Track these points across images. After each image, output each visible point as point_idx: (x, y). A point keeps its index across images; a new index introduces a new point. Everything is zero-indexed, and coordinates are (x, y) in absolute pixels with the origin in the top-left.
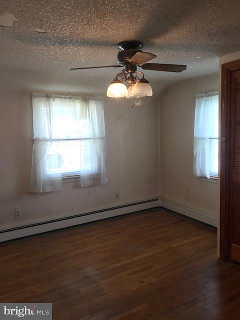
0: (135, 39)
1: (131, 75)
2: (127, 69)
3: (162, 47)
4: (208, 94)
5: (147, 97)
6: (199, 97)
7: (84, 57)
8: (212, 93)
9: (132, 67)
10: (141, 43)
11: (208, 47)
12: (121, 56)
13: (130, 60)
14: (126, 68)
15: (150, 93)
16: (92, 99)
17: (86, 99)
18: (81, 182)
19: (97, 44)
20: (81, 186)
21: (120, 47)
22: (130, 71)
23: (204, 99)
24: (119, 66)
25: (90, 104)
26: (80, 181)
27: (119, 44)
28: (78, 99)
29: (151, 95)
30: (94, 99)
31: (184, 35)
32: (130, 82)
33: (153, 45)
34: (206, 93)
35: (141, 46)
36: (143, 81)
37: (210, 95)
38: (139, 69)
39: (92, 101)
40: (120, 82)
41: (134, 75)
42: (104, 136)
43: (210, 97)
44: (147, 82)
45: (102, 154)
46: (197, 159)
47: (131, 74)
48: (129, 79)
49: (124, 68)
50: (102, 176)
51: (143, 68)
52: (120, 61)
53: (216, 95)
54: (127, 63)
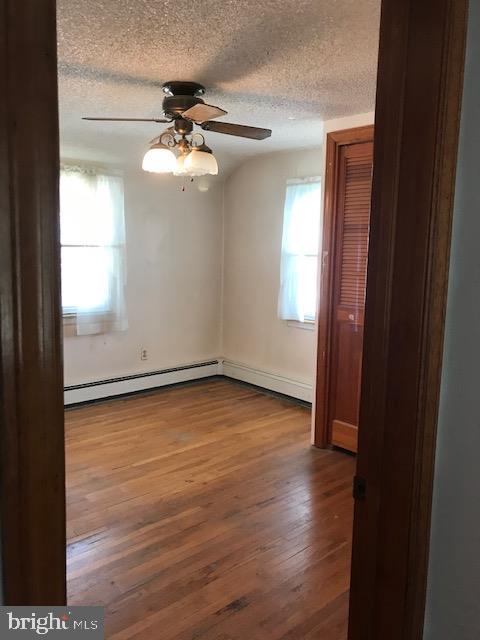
0: (192, 80)
1: (184, 137)
2: (177, 128)
3: (234, 97)
4: (305, 179)
5: (208, 175)
6: (292, 185)
7: (100, 99)
8: (311, 179)
9: (186, 125)
10: (201, 87)
11: (305, 105)
12: (168, 105)
13: (185, 113)
14: (176, 124)
15: (214, 171)
16: (102, 173)
17: (91, 172)
18: (78, 326)
19: (129, 81)
20: (78, 334)
21: (167, 90)
22: (181, 131)
23: (299, 187)
24: (165, 121)
25: (99, 182)
26: (75, 324)
27: (167, 85)
28: (77, 171)
29: (216, 173)
30: (107, 174)
31: (268, 83)
32: (181, 148)
33: (220, 92)
34: (303, 178)
35: (200, 91)
36: (204, 149)
37: (309, 182)
38: (197, 129)
39: (103, 177)
40: (166, 147)
41: (188, 137)
42: (123, 242)
43: (308, 186)
44: (210, 152)
45: (118, 276)
46: (285, 289)
47: (184, 135)
48: (180, 143)
49: (173, 124)
50: (118, 315)
51: (204, 128)
52: (166, 113)
53: (317, 182)
54: (177, 118)
